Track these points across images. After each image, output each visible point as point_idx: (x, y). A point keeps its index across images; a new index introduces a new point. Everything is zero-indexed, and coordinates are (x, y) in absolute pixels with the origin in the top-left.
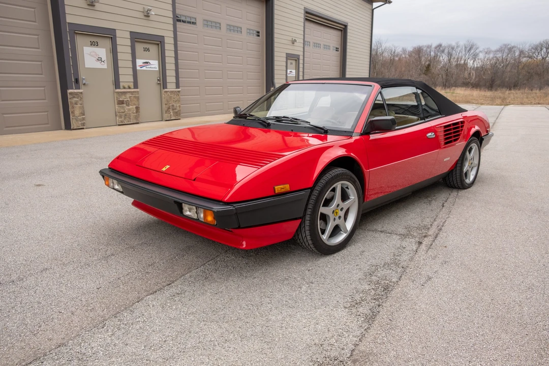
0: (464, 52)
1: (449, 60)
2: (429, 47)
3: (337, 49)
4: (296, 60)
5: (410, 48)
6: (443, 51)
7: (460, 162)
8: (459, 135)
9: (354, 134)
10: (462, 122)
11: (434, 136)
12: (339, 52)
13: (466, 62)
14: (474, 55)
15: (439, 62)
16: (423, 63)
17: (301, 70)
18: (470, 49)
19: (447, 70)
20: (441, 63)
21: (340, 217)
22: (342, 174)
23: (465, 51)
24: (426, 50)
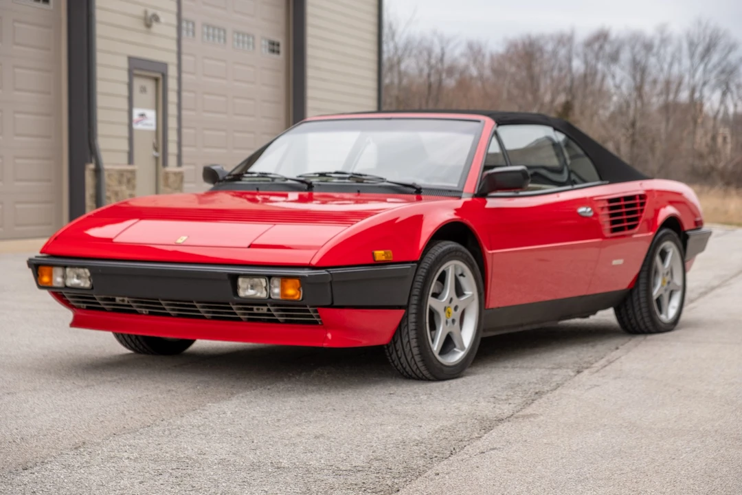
0: (686, 62)
1: (639, 89)
2: (565, 40)
3: (274, 47)
4: (156, 80)
5: (495, 44)
6: (614, 58)
7: (644, 275)
8: (637, 219)
9: (463, 195)
10: (642, 197)
11: (591, 214)
12: (282, 56)
13: (697, 95)
14: (723, 72)
15: (602, 94)
16: (547, 98)
17: (172, 110)
18: (708, 50)
19: (633, 124)
20: (610, 98)
21: (453, 321)
22: (457, 250)
23: (692, 56)
24: (555, 53)
